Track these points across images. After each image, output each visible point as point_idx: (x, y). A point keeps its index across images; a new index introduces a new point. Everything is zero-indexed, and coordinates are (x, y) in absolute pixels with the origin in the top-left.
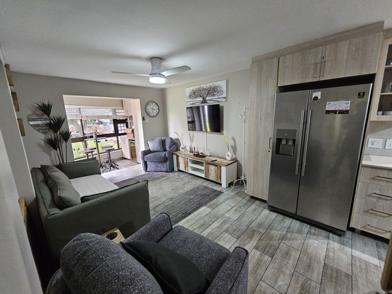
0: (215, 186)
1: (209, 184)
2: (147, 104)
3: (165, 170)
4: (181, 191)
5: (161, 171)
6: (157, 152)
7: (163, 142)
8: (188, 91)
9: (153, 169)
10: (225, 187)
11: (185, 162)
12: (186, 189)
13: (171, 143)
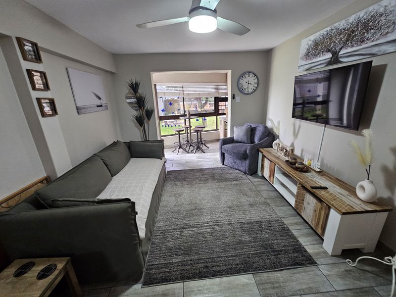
0: (308, 235)
1: (297, 224)
2: (242, 76)
3: (244, 171)
4: (239, 217)
5: (238, 170)
6: (240, 142)
7: (252, 131)
8: (306, 43)
9: (230, 165)
10: (330, 252)
11: (271, 168)
12: (248, 217)
13: (264, 133)
